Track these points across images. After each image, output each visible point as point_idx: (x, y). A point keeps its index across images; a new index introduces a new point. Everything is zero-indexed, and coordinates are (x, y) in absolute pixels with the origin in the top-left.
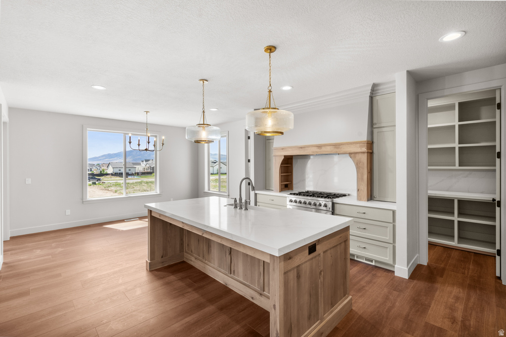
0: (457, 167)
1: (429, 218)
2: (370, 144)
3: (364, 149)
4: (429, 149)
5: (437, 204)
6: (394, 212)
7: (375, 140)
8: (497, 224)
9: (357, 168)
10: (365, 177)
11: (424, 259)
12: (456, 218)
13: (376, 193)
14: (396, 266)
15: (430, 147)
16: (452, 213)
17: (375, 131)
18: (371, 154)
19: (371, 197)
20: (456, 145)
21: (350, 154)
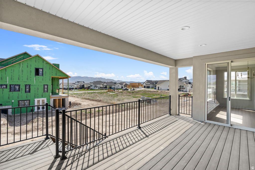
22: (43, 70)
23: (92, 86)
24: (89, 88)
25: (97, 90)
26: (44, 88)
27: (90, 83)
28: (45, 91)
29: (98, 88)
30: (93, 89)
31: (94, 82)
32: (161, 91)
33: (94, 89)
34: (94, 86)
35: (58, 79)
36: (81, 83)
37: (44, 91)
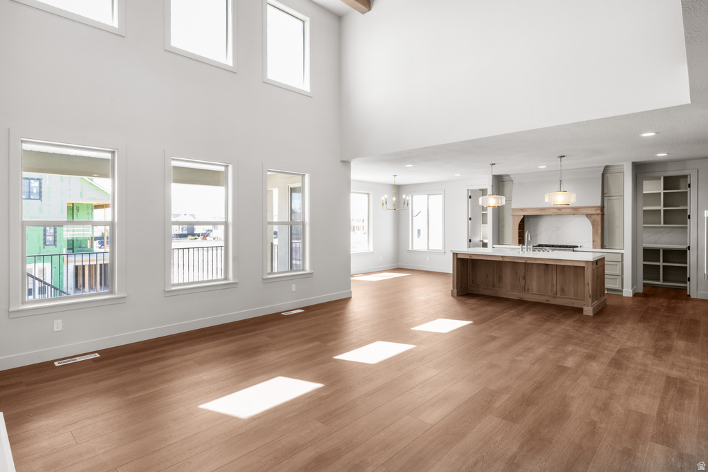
0: (662, 225)
1: (644, 265)
2: (602, 208)
3: (599, 212)
4: (644, 211)
5: (650, 253)
6: (622, 254)
7: (605, 205)
8: (688, 265)
9: (593, 225)
10: (600, 231)
11: (641, 290)
12: (661, 264)
13: (606, 243)
14: (624, 290)
15: (645, 208)
16: (659, 261)
17: (606, 199)
18: (603, 215)
19: (603, 247)
20: (661, 208)
21: (587, 215)
22: (40, 184)
26: (45, 235)
28: (48, 243)
35: (90, 208)
37: (45, 243)
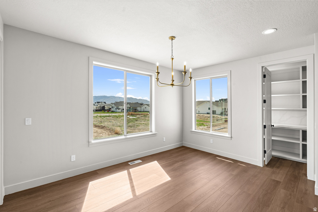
23: (113, 108)
24: (110, 110)
25: (119, 112)
27: (111, 104)
29: (120, 110)
30: (114, 112)
31: (115, 103)
32: (199, 115)
33: (116, 111)
34: (115, 107)
36: (102, 104)
